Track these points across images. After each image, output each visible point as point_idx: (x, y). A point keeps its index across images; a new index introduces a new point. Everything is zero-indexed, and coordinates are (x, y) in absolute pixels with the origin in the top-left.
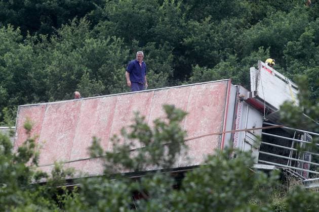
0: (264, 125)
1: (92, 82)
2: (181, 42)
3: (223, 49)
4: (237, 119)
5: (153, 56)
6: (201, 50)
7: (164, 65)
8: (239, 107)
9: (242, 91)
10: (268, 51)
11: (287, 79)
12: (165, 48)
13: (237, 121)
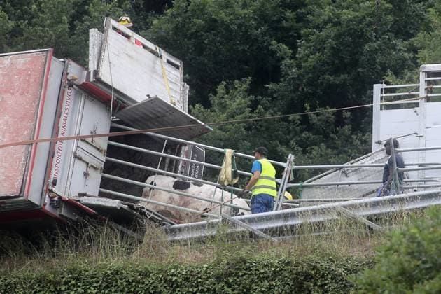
0: (112, 129)
4: (62, 118)
8: (66, 97)
9: (74, 70)
11: (159, 50)
13: (62, 121)
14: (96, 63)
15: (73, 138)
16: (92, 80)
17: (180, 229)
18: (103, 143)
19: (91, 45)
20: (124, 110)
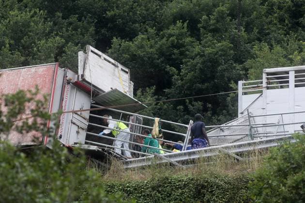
0: (92, 107)
1: (12, 54)
2: (104, 15)
3: (144, 23)
5: (75, 29)
6: (124, 23)
7: (85, 37)
8: (66, 90)
9: (70, 74)
10: (185, 25)
12: (88, 20)
13: (64, 103)
14: (82, 70)
15: (71, 112)
16: (80, 80)
17: (131, 162)
18: (87, 115)
19: (79, 60)
20: (98, 96)
